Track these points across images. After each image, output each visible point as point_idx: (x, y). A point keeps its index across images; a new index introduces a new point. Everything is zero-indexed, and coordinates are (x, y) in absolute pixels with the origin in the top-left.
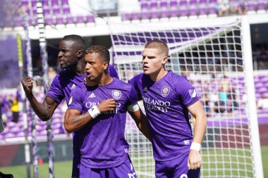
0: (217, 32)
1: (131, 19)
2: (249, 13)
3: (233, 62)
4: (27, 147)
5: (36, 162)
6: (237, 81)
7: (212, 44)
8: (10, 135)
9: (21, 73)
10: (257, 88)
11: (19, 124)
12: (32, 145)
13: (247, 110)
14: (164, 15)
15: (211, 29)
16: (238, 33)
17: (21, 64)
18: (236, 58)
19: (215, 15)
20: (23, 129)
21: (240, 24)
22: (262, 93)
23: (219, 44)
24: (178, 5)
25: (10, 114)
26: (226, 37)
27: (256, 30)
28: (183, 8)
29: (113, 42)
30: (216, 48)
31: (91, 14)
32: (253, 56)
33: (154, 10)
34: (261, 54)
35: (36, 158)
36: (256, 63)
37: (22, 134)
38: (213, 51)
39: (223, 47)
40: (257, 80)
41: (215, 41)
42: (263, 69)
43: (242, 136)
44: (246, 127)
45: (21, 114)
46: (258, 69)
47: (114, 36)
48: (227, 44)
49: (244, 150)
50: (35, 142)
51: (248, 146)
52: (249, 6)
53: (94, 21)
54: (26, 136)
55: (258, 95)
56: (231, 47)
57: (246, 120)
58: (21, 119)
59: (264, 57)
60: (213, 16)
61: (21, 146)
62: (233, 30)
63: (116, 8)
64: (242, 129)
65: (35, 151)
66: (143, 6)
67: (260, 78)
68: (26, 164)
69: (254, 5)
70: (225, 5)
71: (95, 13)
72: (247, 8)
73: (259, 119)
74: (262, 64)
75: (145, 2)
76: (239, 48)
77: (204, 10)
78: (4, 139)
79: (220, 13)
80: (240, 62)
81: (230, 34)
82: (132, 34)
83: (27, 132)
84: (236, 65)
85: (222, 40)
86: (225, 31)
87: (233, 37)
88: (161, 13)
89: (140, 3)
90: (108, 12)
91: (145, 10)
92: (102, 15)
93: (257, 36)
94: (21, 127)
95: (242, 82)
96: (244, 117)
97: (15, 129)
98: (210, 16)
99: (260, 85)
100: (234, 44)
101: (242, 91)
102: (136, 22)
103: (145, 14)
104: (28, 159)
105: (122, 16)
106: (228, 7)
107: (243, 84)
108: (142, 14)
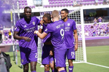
0: (73, 12)
1: (46, 7)
2: (83, 6)
3: (78, 21)
4: (14, 46)
5: (16, 51)
6: (79, 27)
7: (71, 15)
8: (8, 42)
9: (12, 23)
10: (85, 29)
11: (11, 39)
12: (15, 46)
13: (81, 36)
14: (57, 6)
15: (71, 11)
16: (79, 12)
17: (12, 21)
18: (79, 20)
19: (72, 6)
20: (12, 41)
21: (80, 9)
22: (86, 31)
23: (74, 15)
24: (61, 3)
25: (9, 36)
26: (76, 13)
27: (85, 11)
28: (63, 4)
29: (41, 14)
30: (73, 16)
31: (34, 6)
32: (84, 19)
33: (53, 4)
34: (86, 19)
35: (16, 50)
36: (85, 21)
37: (12, 42)
38: (72, 17)
39: (75, 16)
40: (85, 27)
41: (72, 14)
42: (87, 23)
43: (80, 44)
44: (81, 41)
45: (12, 36)
46: (85, 23)
47: (41, 12)
48: (76, 15)
49: (80, 48)
50: (16, 45)
51: (82, 47)
52: (83, 4)
53: (35, 8)
54: (13, 43)
55: (85, 31)
56: (77, 16)
57: (81, 39)
58: (12, 38)
59: (87, 19)
60: (72, 7)
61: (12, 46)
62: (78, 11)
63: (42, 4)
64: (80, 42)
65: (16, 48)
66: (50, 3)
67: (86, 26)
68: (13, 51)
69: (84, 4)
70: (75, 3)
71: (35, 5)
72: (82, 5)
73: (85, 39)
74: (86, 22)
75: (51, 2)
76: (80, 17)
77: (69, 5)
78: (6, 44)
79: (74, 6)
80: (80, 21)
81: (77, 12)
82: (47, 12)
83: (13, 41)
84: (79, 22)
85: (75, 14)
86: (75, 11)
87: (78, 13)
88: (56, 5)
89: (49, 2)
90: (39, 5)
91: (51, 5)
92: (37, 6)
93: (85, 13)
94: (12, 40)
95: (80, 27)
96: (81, 38)
97: (10, 41)
98: (71, 7)
99: (86, 28)
100: (78, 15)
101: (80, 30)
102: (48, 8)
103: (51, 6)
104: (14, 50)
105: (43, 6)
106: (76, 4)
107: (81, 28)
108: (49, 6)
